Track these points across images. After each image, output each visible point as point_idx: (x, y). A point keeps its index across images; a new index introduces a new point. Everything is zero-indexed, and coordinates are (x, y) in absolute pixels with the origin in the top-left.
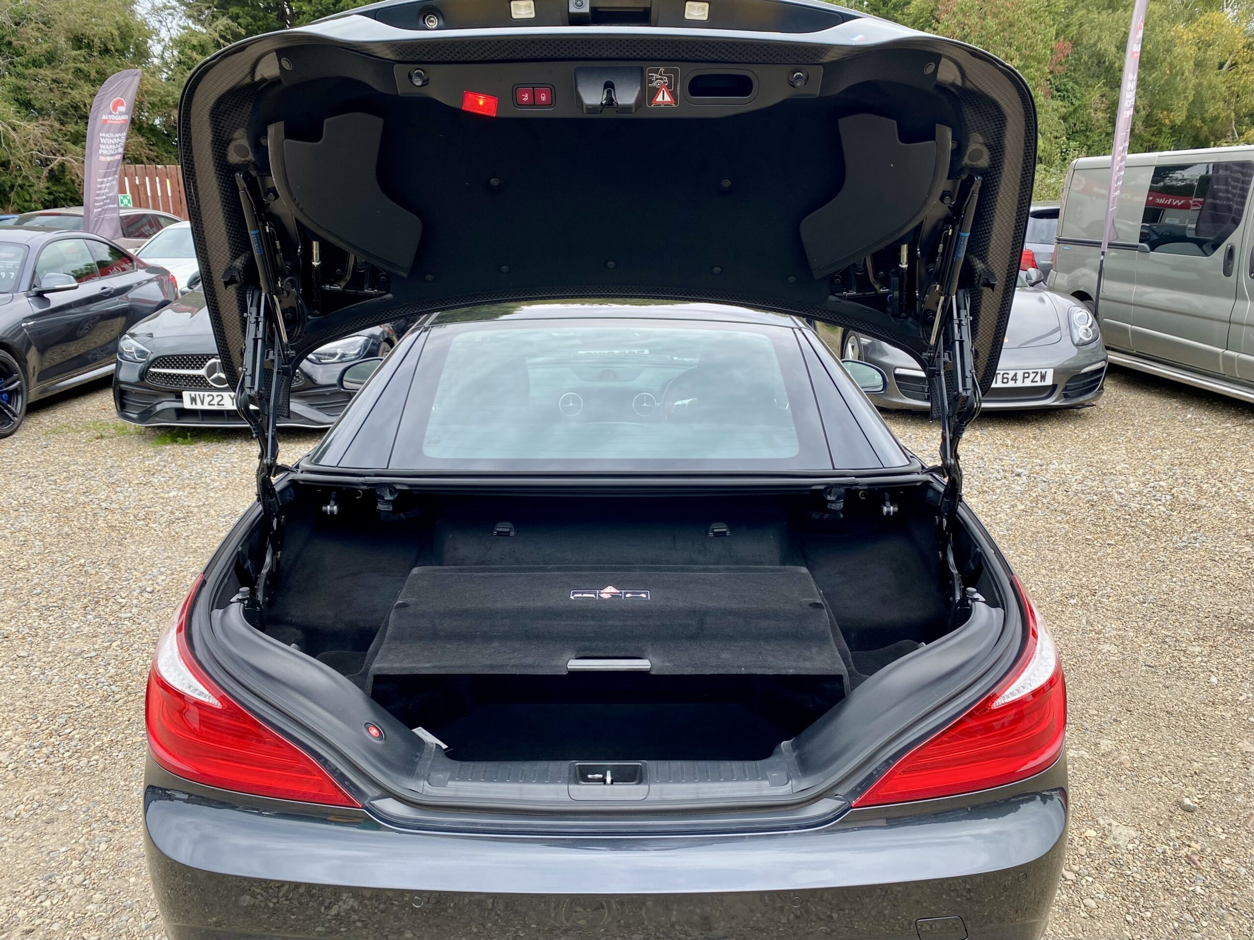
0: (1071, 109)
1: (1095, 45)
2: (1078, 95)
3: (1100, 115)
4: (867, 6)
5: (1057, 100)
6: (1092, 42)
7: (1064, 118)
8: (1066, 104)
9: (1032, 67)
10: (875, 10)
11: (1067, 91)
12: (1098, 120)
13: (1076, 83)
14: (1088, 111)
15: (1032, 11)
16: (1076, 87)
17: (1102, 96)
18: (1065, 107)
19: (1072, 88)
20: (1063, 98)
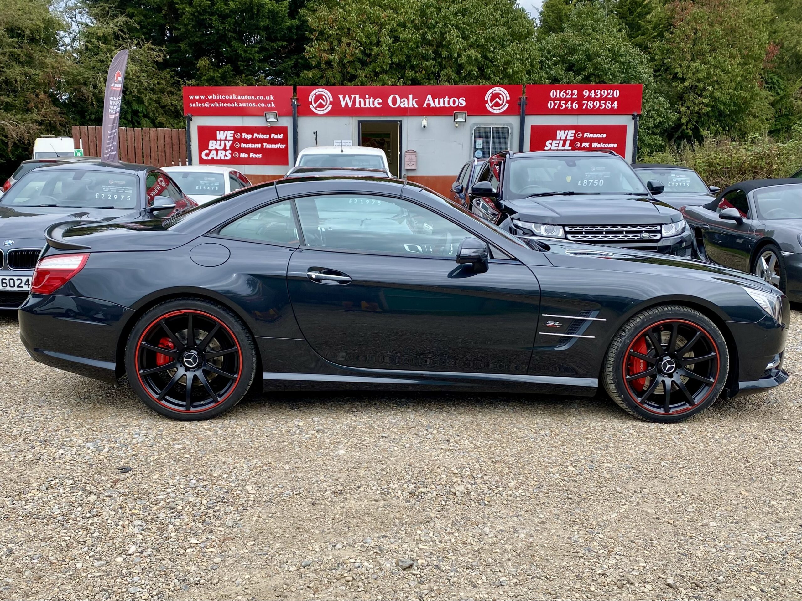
0: (778, 98)
1: (795, 46)
2: (782, 87)
3: (800, 102)
4: (617, 14)
5: (767, 90)
6: (792, 45)
7: (772, 104)
8: (773, 93)
9: (750, 64)
10: (623, 18)
12: (798, 107)
13: (780, 77)
14: (790, 99)
15: (750, 20)
16: (780, 80)
18: (772, 96)
19: (777, 81)
20: (770, 89)
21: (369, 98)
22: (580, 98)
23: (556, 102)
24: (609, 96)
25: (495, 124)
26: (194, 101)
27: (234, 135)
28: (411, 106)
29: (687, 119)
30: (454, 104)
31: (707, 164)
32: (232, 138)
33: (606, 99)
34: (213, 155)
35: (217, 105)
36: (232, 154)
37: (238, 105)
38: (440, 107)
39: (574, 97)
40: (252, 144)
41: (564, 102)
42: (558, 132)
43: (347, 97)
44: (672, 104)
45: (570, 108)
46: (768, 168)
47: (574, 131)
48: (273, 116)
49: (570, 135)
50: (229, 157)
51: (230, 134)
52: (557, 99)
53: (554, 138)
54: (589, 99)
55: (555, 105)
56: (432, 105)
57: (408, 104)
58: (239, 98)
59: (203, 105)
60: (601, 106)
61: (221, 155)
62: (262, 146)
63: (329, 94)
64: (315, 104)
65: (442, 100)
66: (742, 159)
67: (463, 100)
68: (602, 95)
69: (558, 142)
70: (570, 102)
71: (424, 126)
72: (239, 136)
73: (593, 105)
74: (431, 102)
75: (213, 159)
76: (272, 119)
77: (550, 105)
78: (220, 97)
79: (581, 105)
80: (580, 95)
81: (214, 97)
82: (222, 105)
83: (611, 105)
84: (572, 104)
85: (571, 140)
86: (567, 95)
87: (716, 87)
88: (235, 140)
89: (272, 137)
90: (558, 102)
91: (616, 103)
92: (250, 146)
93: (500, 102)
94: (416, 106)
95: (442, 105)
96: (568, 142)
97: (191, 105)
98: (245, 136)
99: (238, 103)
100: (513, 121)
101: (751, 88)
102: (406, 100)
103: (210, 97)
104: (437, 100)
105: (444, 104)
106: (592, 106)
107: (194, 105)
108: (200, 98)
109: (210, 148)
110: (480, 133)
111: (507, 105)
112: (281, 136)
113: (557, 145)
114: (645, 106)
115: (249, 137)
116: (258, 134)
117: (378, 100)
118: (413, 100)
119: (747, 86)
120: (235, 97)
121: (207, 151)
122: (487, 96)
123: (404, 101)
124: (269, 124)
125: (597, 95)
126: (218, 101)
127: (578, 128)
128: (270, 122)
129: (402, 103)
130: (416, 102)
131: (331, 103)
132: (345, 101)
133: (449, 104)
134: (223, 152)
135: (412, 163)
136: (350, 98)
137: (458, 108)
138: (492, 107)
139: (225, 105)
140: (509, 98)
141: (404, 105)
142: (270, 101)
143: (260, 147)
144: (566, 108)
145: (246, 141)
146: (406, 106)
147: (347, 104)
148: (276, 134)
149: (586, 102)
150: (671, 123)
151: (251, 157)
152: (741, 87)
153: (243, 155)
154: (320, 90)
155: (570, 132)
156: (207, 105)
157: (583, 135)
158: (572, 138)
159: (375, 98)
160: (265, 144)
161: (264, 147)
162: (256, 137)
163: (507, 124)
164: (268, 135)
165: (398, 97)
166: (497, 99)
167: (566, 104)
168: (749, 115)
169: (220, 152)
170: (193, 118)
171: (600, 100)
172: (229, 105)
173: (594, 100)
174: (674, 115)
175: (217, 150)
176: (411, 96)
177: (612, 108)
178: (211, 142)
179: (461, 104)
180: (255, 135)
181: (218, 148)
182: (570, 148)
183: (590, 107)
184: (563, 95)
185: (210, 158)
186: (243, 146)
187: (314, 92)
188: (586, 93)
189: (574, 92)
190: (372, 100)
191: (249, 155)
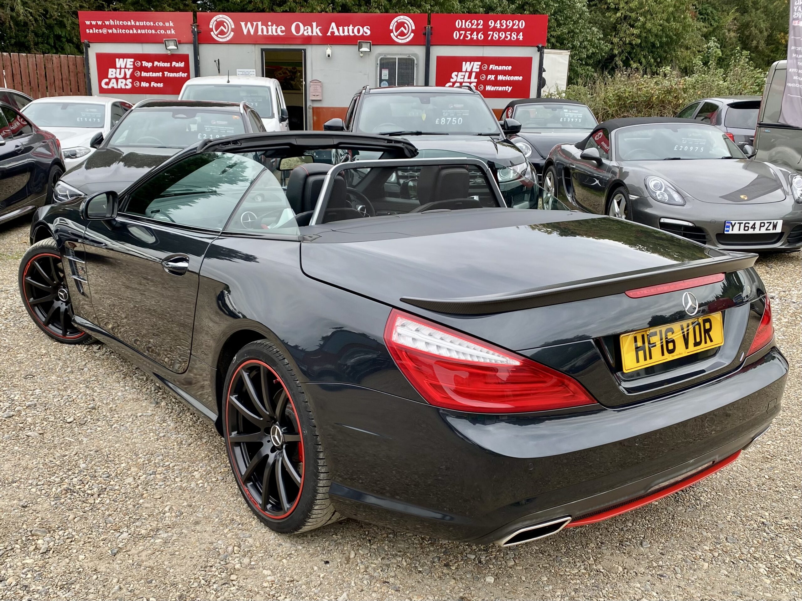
0: (711, 29)
2: (716, 18)
3: (732, 34)
5: (700, 21)
7: (705, 36)
8: (707, 24)
11: (708, 15)
12: (730, 38)
13: (715, 8)
14: (723, 31)
16: (714, 11)
17: (735, 19)
18: (706, 27)
19: (711, 12)
20: (704, 20)
21: (272, 25)
22: (486, 29)
23: (461, 32)
24: (515, 27)
25: (401, 54)
26: (91, 27)
27: (134, 62)
28: (315, 34)
29: (620, 50)
30: (359, 32)
31: (617, 98)
32: (132, 67)
33: (512, 30)
34: (113, 84)
35: (115, 31)
36: (132, 83)
37: (137, 31)
38: (344, 36)
39: (480, 27)
40: (153, 72)
41: (469, 32)
42: (464, 63)
43: (249, 24)
44: (605, 35)
45: (475, 38)
46: (675, 102)
47: (480, 63)
48: (173, 43)
49: (475, 66)
50: (129, 86)
51: (130, 62)
52: (463, 30)
53: (460, 70)
54: (495, 29)
55: (460, 35)
56: (337, 33)
57: (312, 32)
58: (137, 24)
59: (100, 30)
60: (506, 37)
61: (121, 84)
62: (163, 74)
63: (230, 20)
64: (216, 31)
65: (346, 28)
66: (651, 93)
67: (367, 28)
68: (507, 26)
69: (463, 74)
70: (475, 33)
71: (329, 56)
72: (139, 64)
73: (499, 36)
74: (335, 30)
75: (113, 88)
76: (172, 47)
77: (456, 35)
78: (117, 23)
79: (486, 36)
80: (486, 25)
81: (112, 22)
82: (120, 31)
83: (517, 36)
84: (477, 35)
85: (476, 72)
86: (472, 26)
87: (649, 17)
88: (135, 68)
89: (173, 66)
90: (464, 32)
91: (521, 34)
92: (151, 74)
93: (406, 32)
94: (320, 34)
95: (346, 33)
96: (474, 74)
97: (88, 31)
98: (145, 64)
99: (137, 29)
100: (419, 51)
101: (685, 18)
102: (309, 28)
103: (107, 23)
104: (341, 28)
105: (348, 32)
106: (497, 37)
107: (91, 31)
108: (97, 23)
109: (110, 76)
110: (385, 64)
111: (413, 34)
112: (182, 65)
113: (463, 77)
114: (578, 36)
115: (149, 65)
116: (159, 62)
117: (281, 28)
118: (317, 28)
119: (679, 17)
120: (133, 23)
121: (107, 80)
122: (392, 25)
123: (308, 29)
124: (169, 52)
125: (503, 26)
126: (116, 27)
127: (484, 60)
128: (170, 50)
129: (305, 31)
130: (320, 30)
131: (233, 30)
132: (247, 28)
133: (353, 32)
134: (124, 81)
135: (317, 94)
136: (252, 25)
137: (363, 37)
138: (397, 37)
139: (124, 31)
140: (414, 28)
141: (307, 32)
142: (169, 28)
143: (161, 76)
144: (472, 38)
145: (146, 70)
146: (310, 34)
147: (249, 31)
148: (177, 62)
149: (492, 33)
150: (604, 54)
151: (152, 86)
152: (674, 18)
153: (144, 84)
154: (221, 16)
155: (476, 63)
156: (105, 31)
157: (489, 67)
158: (478, 70)
159: (277, 26)
160: (166, 73)
161: (166, 76)
162: (157, 65)
163: (413, 55)
164: (169, 64)
165: (301, 26)
166: (402, 28)
167: (471, 35)
168: (681, 46)
169: (120, 81)
170: (91, 45)
171: (505, 31)
172: (127, 31)
173: (499, 30)
174: (607, 46)
175: (117, 79)
176: (314, 24)
177: (518, 39)
178: (110, 70)
179: (366, 33)
180: (156, 63)
181: (118, 76)
182: (476, 80)
183: (496, 38)
184: (468, 25)
185: (110, 87)
186: (144, 74)
187: (215, 18)
188: (491, 24)
189: (479, 22)
190: (274, 27)
191: (150, 84)
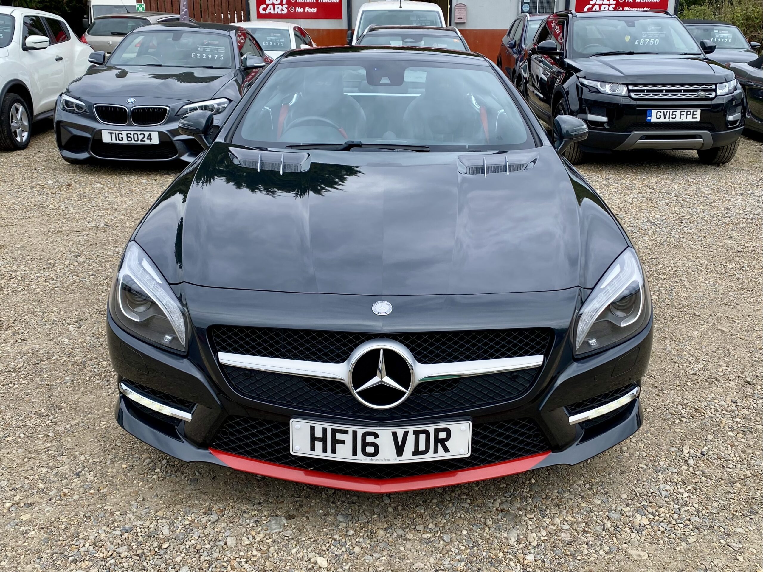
31: (745, 18)
34: (270, 10)
36: (288, 9)
50: (285, 11)
61: (278, 10)
62: (317, 0)
75: (270, 13)
109: (267, 2)
121: (264, 6)
134: (280, 6)
135: (462, 17)
143: (315, 1)
151: (306, 11)
153: (299, 10)
161: (319, 1)
169: (276, 6)
175: (274, 5)
181: (275, 2)
185: (267, 12)
191: (304, 9)
